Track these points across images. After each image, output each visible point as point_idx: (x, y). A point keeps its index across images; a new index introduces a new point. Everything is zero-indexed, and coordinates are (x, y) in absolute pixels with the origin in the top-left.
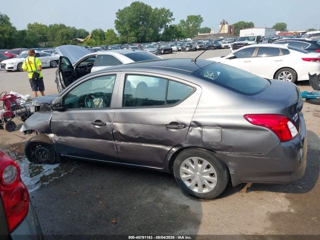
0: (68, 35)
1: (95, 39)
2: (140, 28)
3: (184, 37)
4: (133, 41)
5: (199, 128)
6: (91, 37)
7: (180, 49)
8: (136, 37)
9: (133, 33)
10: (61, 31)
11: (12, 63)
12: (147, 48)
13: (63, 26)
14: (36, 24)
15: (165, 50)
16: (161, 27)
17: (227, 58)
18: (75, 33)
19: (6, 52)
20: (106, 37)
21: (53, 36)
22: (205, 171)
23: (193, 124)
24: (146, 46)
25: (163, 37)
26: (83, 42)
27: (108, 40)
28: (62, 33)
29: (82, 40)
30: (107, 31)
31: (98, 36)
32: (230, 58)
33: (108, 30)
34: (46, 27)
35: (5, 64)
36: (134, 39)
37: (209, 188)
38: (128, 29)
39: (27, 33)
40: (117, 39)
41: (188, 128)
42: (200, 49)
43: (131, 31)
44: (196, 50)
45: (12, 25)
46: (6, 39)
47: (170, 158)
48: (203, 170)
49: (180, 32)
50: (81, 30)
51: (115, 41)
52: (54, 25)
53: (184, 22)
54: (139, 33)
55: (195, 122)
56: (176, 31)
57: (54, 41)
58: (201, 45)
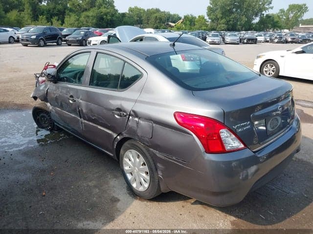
0: (161, 19)
1: (185, 24)
2: (233, 16)
3: (281, 28)
4: (222, 28)
5: (137, 119)
6: (182, 23)
7: (268, 40)
8: (226, 24)
9: (224, 20)
10: (155, 15)
11: (97, 41)
12: (229, 36)
13: (158, 11)
14: (136, 8)
15: (249, 40)
16: (256, 16)
17: (293, 53)
18: (169, 17)
19: (97, 31)
20: (196, 23)
21: (148, 19)
22: (142, 167)
23: (132, 113)
24: (229, 34)
25: (256, 26)
26: (173, 27)
27: (197, 26)
28: (156, 17)
29: (173, 24)
30: (197, 17)
31: (188, 22)
32: (297, 53)
33: (199, 16)
34: (144, 10)
35: (91, 41)
36: (224, 26)
37: (144, 187)
38: (219, 15)
39: (127, 15)
40: (207, 26)
41: (128, 116)
42: (292, 42)
43: (222, 18)
44: (286, 42)
45: (115, 8)
46: (108, 20)
47: (115, 145)
48: (140, 166)
49: (277, 22)
50: (175, 15)
51: (203, 28)
52: (151, 9)
53: (284, 12)
54: (230, 21)
55: (134, 111)
56: (273, 20)
57: (148, 24)
58: (294, 37)
